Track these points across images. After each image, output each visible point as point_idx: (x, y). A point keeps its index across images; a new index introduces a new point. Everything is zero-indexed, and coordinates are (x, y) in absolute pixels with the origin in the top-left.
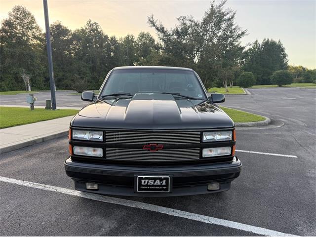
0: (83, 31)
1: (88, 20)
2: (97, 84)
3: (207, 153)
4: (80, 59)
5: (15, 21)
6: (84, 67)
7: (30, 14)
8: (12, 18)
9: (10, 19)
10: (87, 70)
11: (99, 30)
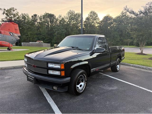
0: (119, 17)
1: (122, 11)
2: (122, 43)
3: (51, 72)
4: (115, 31)
5: (90, 17)
6: (116, 34)
7: (96, 13)
8: (89, 16)
9: (89, 17)
10: (118, 36)
11: (127, 15)
